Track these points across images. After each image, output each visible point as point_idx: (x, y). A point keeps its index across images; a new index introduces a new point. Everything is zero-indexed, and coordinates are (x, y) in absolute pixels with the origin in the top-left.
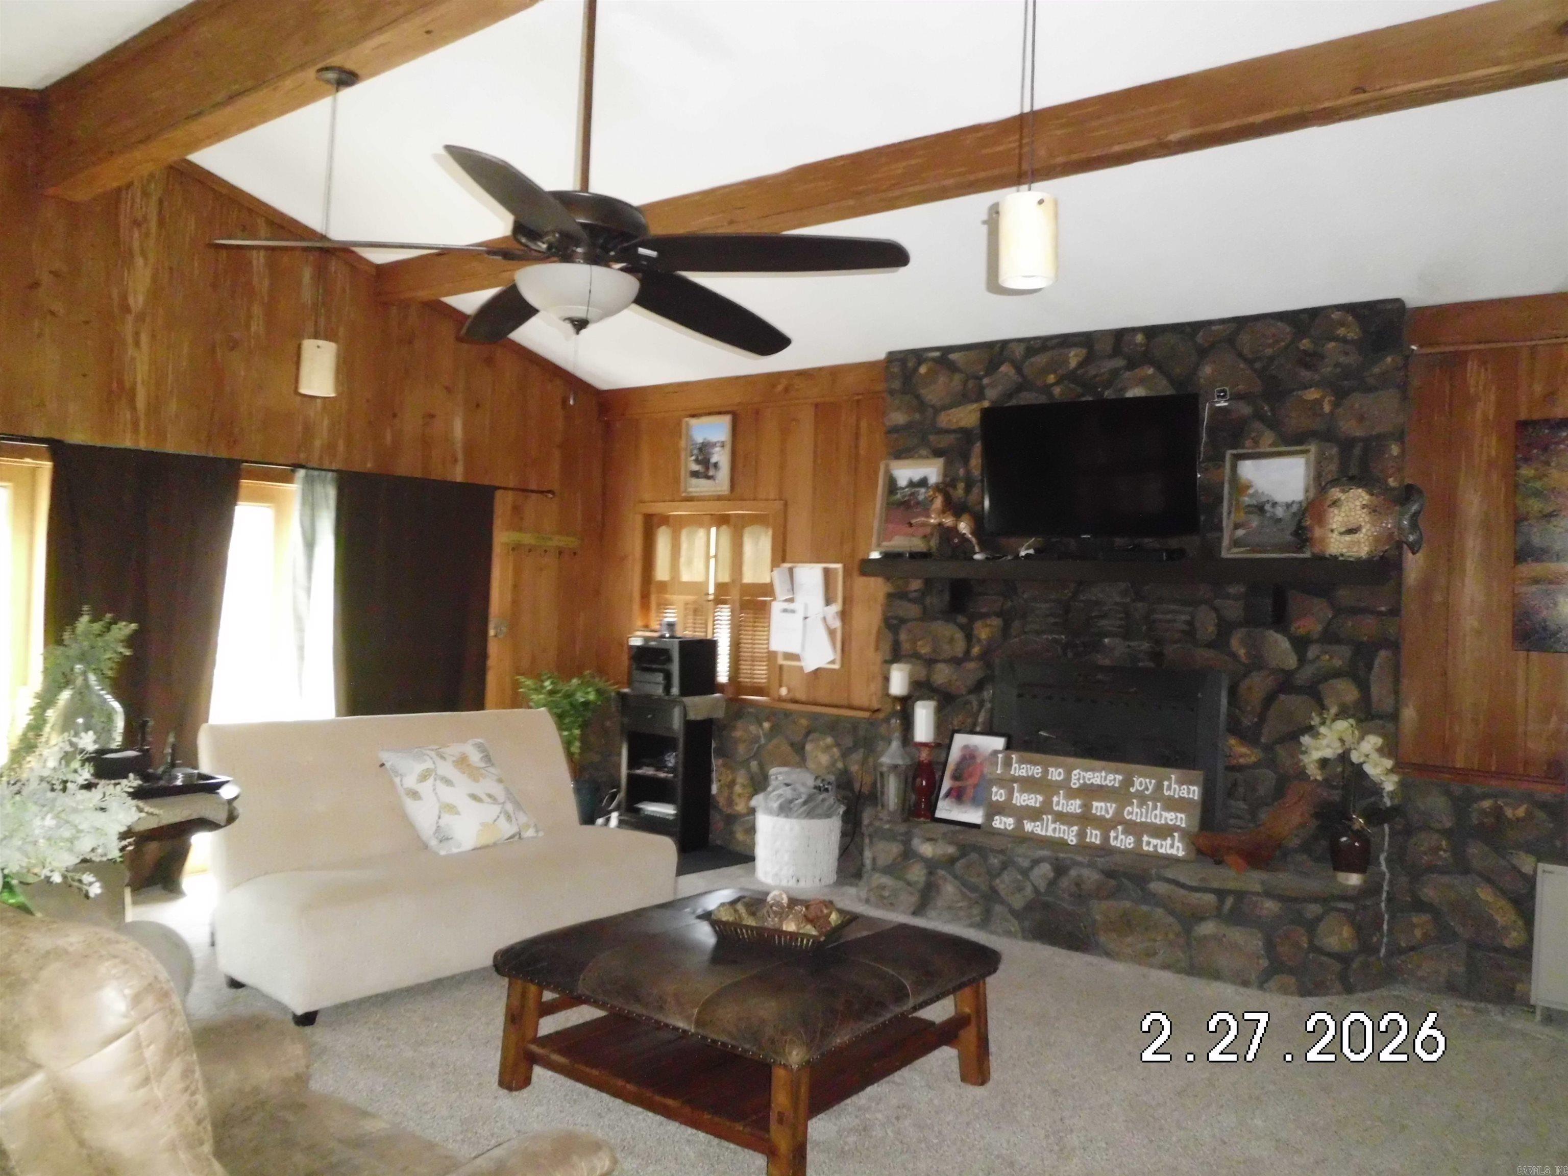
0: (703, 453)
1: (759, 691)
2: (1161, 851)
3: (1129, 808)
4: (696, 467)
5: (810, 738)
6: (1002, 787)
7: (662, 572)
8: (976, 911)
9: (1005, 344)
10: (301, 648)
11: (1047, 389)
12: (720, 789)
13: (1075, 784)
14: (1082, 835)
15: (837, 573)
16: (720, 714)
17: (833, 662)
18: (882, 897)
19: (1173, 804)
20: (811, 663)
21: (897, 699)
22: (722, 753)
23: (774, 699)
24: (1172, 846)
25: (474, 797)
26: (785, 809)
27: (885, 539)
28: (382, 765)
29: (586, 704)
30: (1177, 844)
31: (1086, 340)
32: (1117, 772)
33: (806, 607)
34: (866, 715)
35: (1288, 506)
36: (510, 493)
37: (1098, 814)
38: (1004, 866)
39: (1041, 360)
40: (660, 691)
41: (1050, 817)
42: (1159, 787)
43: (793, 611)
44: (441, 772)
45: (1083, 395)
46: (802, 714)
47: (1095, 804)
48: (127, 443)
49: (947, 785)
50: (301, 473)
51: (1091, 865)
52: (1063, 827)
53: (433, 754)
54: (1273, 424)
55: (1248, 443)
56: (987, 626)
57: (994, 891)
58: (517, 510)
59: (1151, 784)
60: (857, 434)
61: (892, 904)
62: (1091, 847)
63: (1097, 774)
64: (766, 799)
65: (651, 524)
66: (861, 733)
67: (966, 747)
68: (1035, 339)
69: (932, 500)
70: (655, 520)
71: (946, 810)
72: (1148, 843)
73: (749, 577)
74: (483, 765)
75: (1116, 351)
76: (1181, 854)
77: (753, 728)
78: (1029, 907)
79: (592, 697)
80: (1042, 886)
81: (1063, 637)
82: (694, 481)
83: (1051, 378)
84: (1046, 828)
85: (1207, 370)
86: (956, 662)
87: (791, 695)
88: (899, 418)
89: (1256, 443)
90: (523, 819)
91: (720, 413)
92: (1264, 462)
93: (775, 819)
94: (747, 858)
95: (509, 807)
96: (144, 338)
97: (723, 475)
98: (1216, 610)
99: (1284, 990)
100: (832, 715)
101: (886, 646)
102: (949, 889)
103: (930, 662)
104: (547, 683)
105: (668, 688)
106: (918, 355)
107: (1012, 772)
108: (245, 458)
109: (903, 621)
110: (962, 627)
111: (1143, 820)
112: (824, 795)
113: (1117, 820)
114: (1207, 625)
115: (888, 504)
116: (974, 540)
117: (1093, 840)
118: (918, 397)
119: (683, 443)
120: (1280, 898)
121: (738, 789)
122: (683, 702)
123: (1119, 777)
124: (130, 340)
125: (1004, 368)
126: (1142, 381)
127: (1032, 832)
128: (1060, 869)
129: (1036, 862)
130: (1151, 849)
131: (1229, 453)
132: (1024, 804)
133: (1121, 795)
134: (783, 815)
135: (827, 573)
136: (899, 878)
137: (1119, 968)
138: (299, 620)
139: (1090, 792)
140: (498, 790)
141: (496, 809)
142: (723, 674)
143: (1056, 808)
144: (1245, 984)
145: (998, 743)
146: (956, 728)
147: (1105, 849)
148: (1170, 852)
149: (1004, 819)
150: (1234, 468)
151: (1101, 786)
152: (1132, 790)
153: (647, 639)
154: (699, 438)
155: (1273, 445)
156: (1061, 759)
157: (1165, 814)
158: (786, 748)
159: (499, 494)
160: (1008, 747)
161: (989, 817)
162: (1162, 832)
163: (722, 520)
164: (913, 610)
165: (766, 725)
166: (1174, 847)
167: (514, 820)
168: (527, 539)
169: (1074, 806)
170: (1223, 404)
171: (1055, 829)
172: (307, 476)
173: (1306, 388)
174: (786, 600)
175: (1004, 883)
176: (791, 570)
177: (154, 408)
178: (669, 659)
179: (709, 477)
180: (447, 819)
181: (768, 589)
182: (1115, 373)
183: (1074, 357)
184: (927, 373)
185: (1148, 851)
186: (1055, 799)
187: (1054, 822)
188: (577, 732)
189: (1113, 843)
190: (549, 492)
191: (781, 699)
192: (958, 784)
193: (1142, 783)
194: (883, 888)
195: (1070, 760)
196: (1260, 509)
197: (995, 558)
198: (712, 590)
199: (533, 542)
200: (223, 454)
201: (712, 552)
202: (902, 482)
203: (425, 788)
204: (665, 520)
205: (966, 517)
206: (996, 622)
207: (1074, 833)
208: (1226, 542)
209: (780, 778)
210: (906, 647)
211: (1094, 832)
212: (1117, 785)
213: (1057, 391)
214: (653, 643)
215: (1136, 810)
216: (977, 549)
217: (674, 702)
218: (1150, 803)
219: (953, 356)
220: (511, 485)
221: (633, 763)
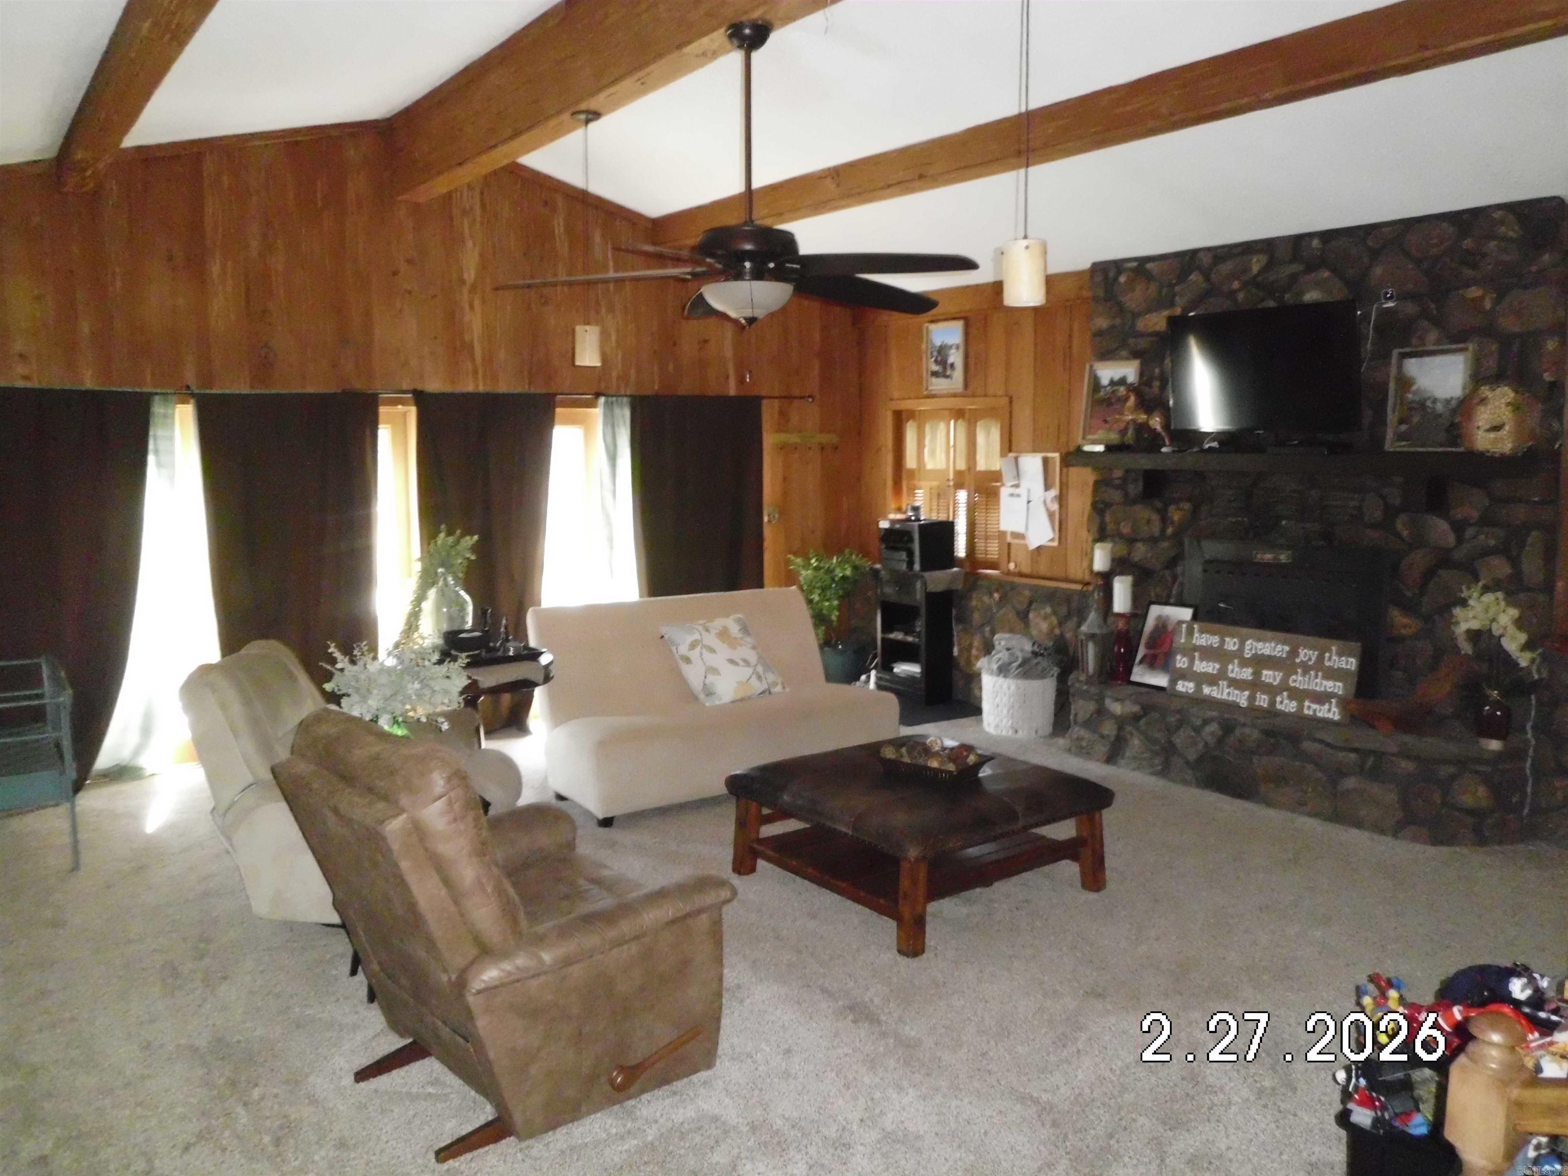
0: (942, 354)
1: (993, 565)
2: (1320, 715)
3: (1294, 677)
4: (935, 368)
5: (1033, 607)
6: (1184, 655)
7: (910, 462)
8: (1157, 761)
9: (1194, 253)
10: (611, 539)
11: (1232, 294)
12: (960, 651)
13: (1248, 654)
14: (1252, 698)
15: (1055, 463)
16: (959, 586)
17: (1052, 540)
18: (1082, 748)
19: (1332, 674)
20: (1034, 542)
21: (1100, 574)
22: (960, 620)
23: (1002, 573)
24: (1329, 710)
25: (732, 661)
26: (1003, 670)
27: (1090, 433)
28: (662, 637)
29: (844, 578)
30: (1334, 709)
31: (1267, 246)
32: (1284, 643)
33: (1029, 491)
34: (1078, 587)
35: (1448, 401)
36: (776, 401)
37: (1267, 681)
38: (1181, 724)
39: (1226, 267)
40: (904, 567)
41: (1225, 683)
42: (1321, 658)
43: (1018, 496)
44: (705, 642)
45: (1262, 300)
46: (1025, 586)
47: (1265, 672)
48: (470, 388)
49: (1141, 652)
50: (602, 400)
51: (1254, 726)
52: (1236, 692)
53: (700, 628)
54: (1437, 322)
55: (1414, 341)
56: (1179, 509)
57: (1172, 745)
58: (783, 414)
59: (1314, 655)
60: (1070, 336)
61: (1088, 753)
62: (1260, 709)
63: (1267, 645)
64: (989, 663)
65: (900, 419)
66: (1074, 605)
67: (1159, 618)
68: (1223, 247)
69: (1127, 399)
70: (904, 416)
71: (1140, 675)
72: (1309, 707)
73: (982, 465)
74: (740, 635)
75: (1295, 257)
76: (1337, 717)
77: (986, 599)
78: (1200, 760)
79: (848, 572)
80: (1211, 740)
81: (1246, 519)
82: (934, 380)
83: (1236, 285)
84: (1221, 692)
85: (1378, 271)
86: (1152, 541)
87: (1017, 570)
88: (1102, 323)
89: (1422, 340)
90: (771, 677)
91: (954, 319)
92: (1427, 360)
93: (995, 678)
94: (975, 710)
95: (760, 669)
96: (477, 303)
97: (958, 374)
98: (1383, 497)
99: (1415, 839)
100: (1051, 588)
101: (1095, 528)
102: (1136, 742)
103: (1131, 541)
104: (813, 561)
105: (911, 564)
106: (1117, 266)
107: (1194, 642)
108: (559, 391)
109: (1108, 505)
110: (1158, 511)
111: (1306, 687)
112: (1039, 659)
113: (1284, 687)
114: (1374, 511)
115: (1093, 401)
116: (1163, 434)
117: (1262, 704)
118: (1119, 304)
119: (924, 346)
120: (1417, 758)
121: (974, 652)
122: (922, 576)
123: (1287, 648)
124: (467, 307)
125: (1193, 277)
126: (1318, 284)
127: (1209, 696)
128: (1228, 728)
129: (1206, 722)
130: (1311, 713)
131: (1395, 352)
132: (1203, 671)
133: (1286, 665)
134: (1002, 675)
135: (1046, 461)
136: (1095, 732)
137: (1271, 813)
138: (607, 516)
139: (1260, 662)
140: (752, 657)
141: (749, 671)
142: (961, 550)
143: (1231, 675)
144: (1382, 832)
145: (1186, 614)
146: (1153, 600)
147: (1271, 712)
148: (1326, 716)
149: (1186, 683)
150: (1400, 367)
151: (1270, 657)
152: (1298, 660)
153: (893, 522)
154: (938, 342)
155: (1438, 342)
156: (1237, 629)
157: (1325, 683)
158: (1012, 616)
159: (765, 402)
160: (1195, 617)
161: (1173, 682)
162: (1321, 698)
163: (959, 414)
164: (1116, 496)
165: (996, 596)
166: (1331, 712)
167: (763, 679)
168: (794, 438)
169: (1247, 674)
170: (1390, 304)
171: (1229, 694)
172: (606, 403)
173: (1467, 285)
174: (1013, 486)
175: (1179, 739)
176: (1016, 459)
177: (489, 360)
178: (911, 540)
179: (947, 377)
180: (711, 678)
181: (996, 476)
182: (1294, 278)
183: (1256, 264)
184: (1126, 282)
185: (1308, 715)
186: (1230, 667)
187: (1229, 687)
188: (836, 603)
189: (1279, 707)
190: (809, 397)
191: (1009, 573)
192: (1152, 652)
193: (1306, 654)
194: (1082, 739)
195: (1245, 631)
196: (1422, 405)
197: (1179, 451)
198: (951, 476)
199: (798, 440)
200: (542, 390)
201: (952, 443)
202: (1105, 381)
203: (694, 655)
204: (912, 415)
205: (1156, 413)
206: (1187, 506)
207: (1245, 698)
208: (1390, 435)
209: (1003, 643)
210: (1110, 527)
211: (1264, 697)
212: (1284, 656)
213: (1241, 296)
214: (898, 526)
215: (1300, 678)
216: (1167, 442)
217: (917, 576)
218: (1312, 673)
219: (1149, 266)
220: (777, 394)
221: (886, 628)
